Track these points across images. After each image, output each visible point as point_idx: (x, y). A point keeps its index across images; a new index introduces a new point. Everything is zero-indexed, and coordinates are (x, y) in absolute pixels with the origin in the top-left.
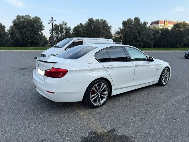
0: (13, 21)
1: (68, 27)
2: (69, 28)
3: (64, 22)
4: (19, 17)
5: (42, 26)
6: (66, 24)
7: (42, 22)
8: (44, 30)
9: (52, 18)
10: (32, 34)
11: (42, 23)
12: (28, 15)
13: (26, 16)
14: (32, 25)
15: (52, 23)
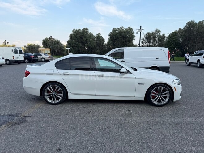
0: (109, 34)
1: (161, 34)
2: (164, 35)
3: (157, 30)
4: (114, 30)
5: (133, 36)
6: (159, 31)
7: (133, 32)
8: (134, 40)
9: (141, 27)
10: (123, 44)
11: (133, 34)
12: (122, 27)
13: (120, 28)
14: (123, 36)
15: (140, 33)
